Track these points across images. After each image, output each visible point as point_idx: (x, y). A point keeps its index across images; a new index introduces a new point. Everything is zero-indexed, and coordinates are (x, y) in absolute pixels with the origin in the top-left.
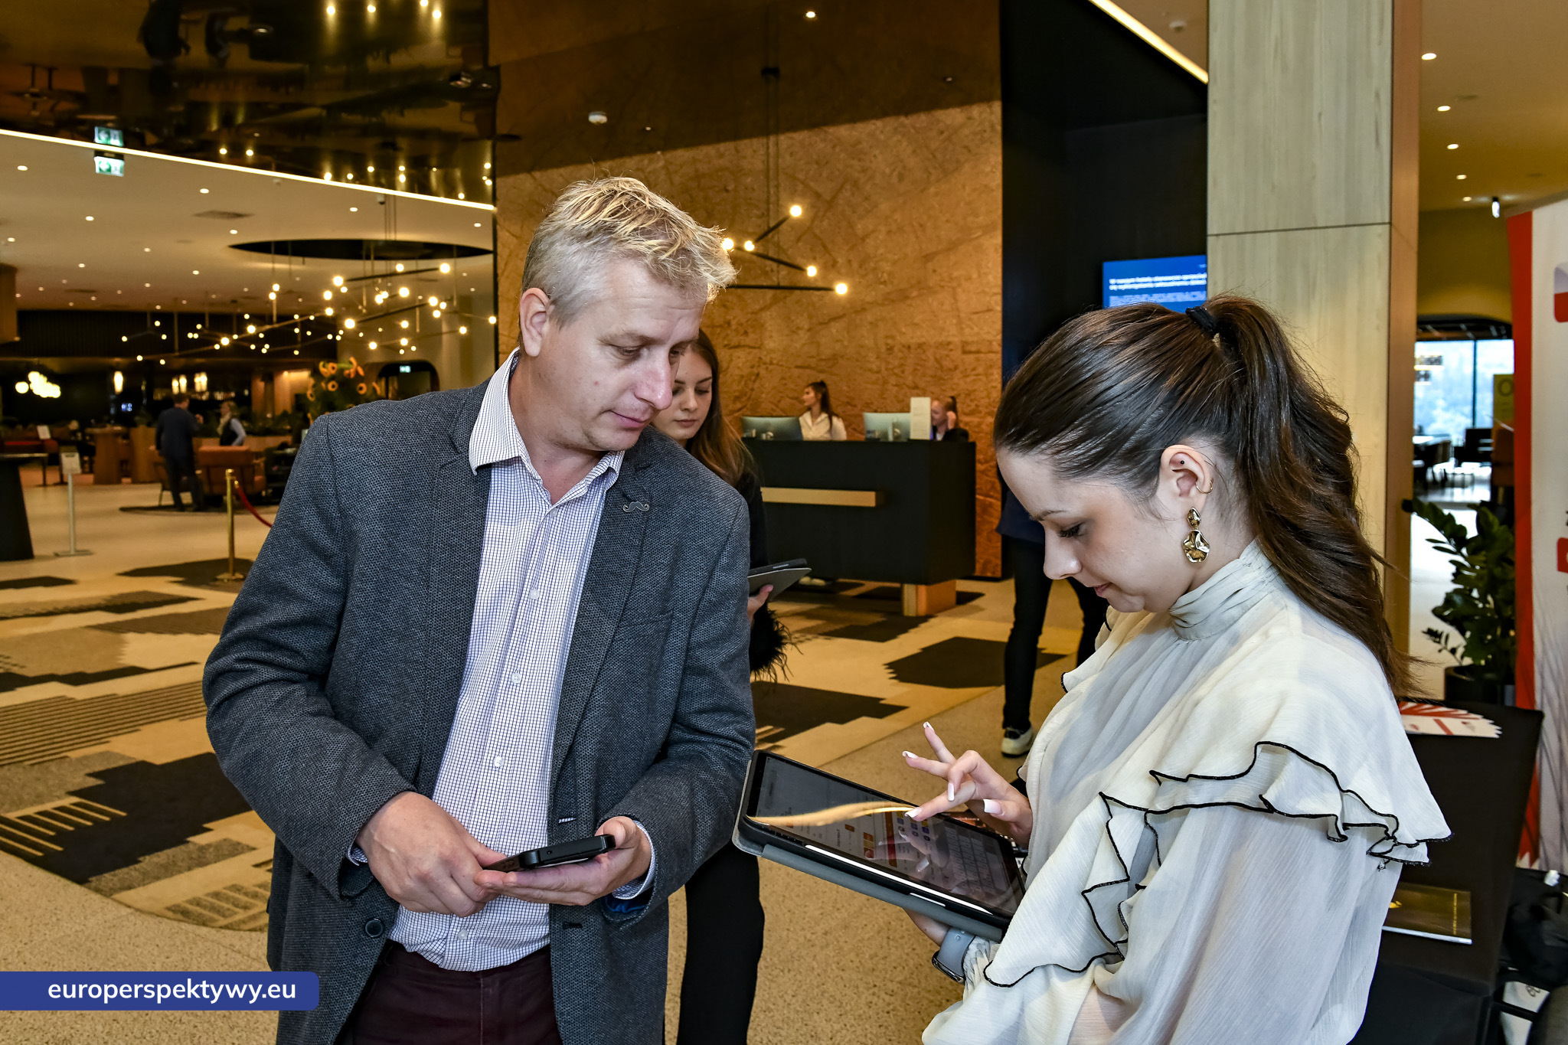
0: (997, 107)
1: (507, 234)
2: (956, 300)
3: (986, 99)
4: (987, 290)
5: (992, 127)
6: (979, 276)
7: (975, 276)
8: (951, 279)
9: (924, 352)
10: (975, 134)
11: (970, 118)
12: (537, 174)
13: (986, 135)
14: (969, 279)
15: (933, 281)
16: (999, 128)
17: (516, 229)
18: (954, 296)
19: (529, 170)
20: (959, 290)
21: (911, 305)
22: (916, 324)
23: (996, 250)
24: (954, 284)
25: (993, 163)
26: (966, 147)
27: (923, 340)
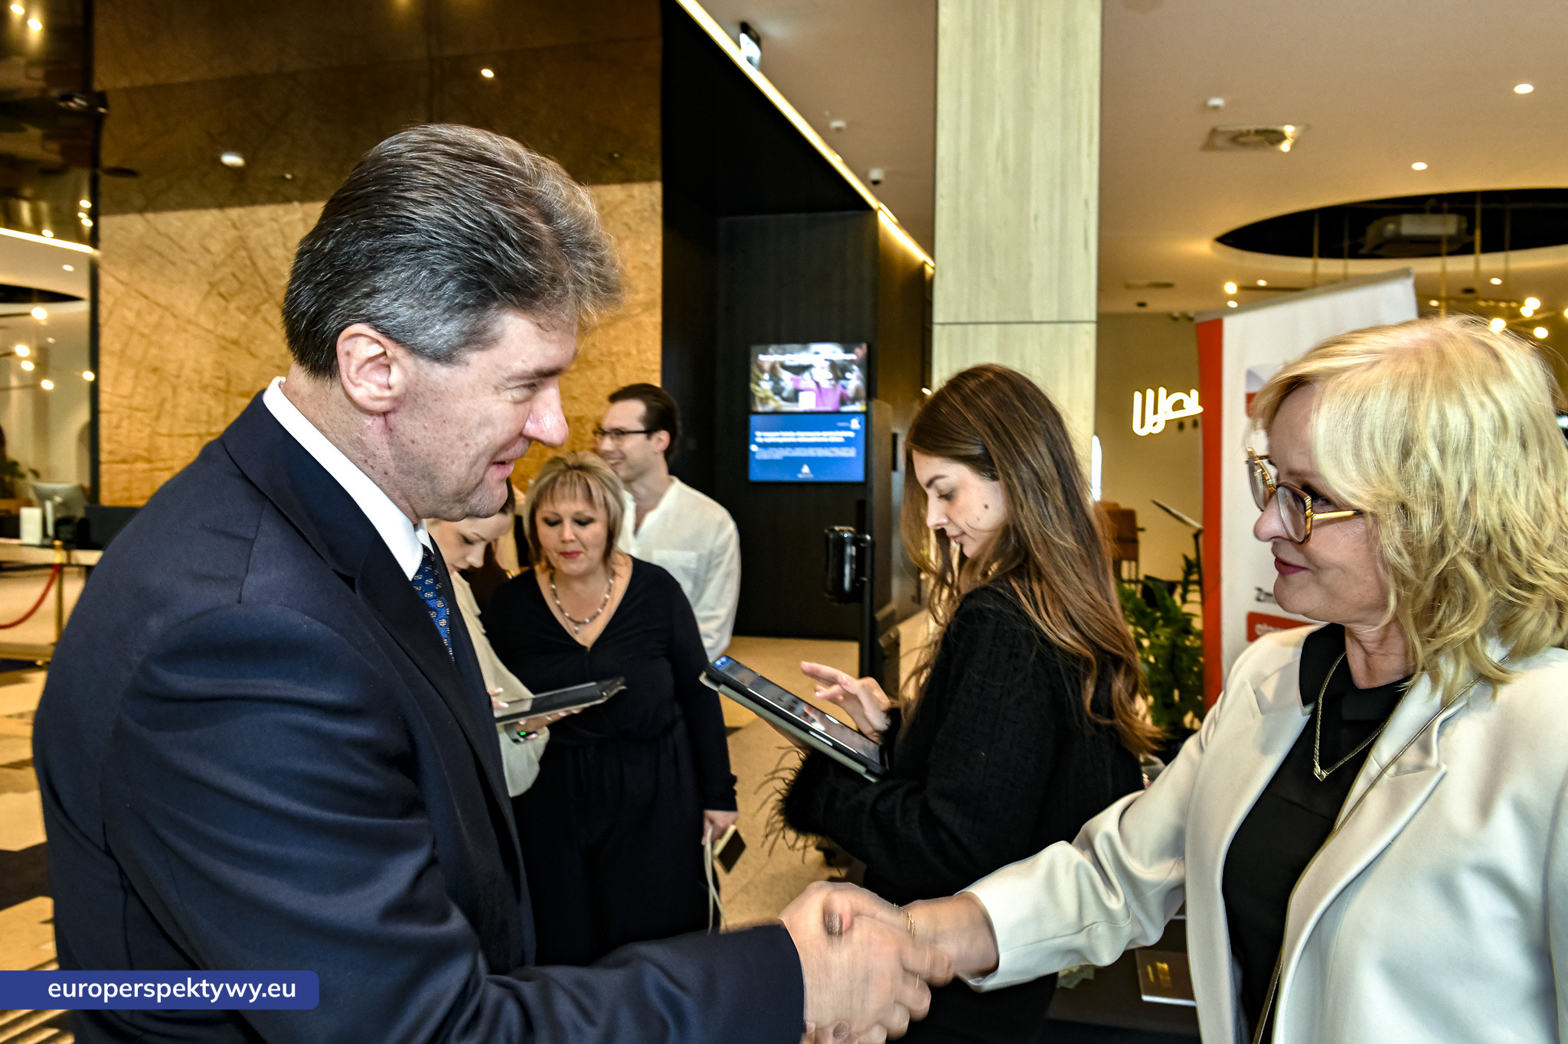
0: (657, 188)
1: (112, 280)
2: (615, 375)
3: (648, 179)
4: (646, 366)
5: (653, 206)
6: (639, 352)
7: (634, 352)
8: (610, 354)
9: (583, 426)
10: (636, 212)
11: (631, 196)
12: (150, 216)
13: (646, 214)
14: (628, 354)
15: (593, 354)
16: (659, 208)
17: (123, 275)
18: (613, 371)
19: (142, 210)
20: (618, 366)
21: (568, 379)
22: (574, 398)
23: (656, 328)
24: (614, 359)
25: (653, 241)
26: (626, 225)
27: (582, 414)
